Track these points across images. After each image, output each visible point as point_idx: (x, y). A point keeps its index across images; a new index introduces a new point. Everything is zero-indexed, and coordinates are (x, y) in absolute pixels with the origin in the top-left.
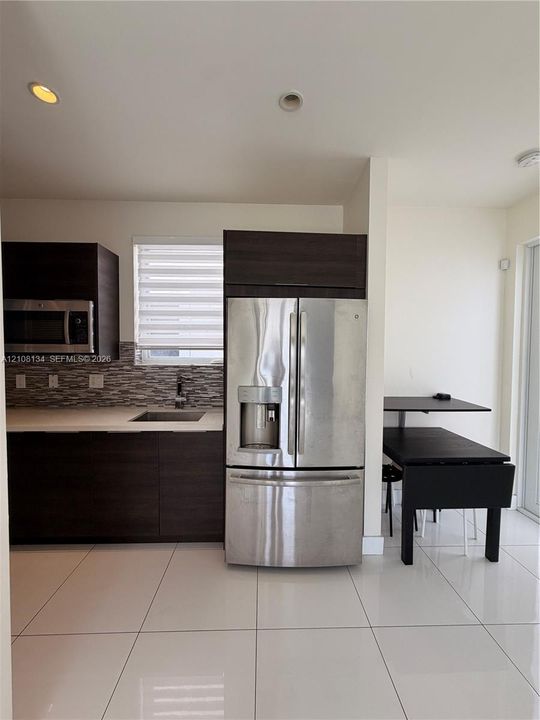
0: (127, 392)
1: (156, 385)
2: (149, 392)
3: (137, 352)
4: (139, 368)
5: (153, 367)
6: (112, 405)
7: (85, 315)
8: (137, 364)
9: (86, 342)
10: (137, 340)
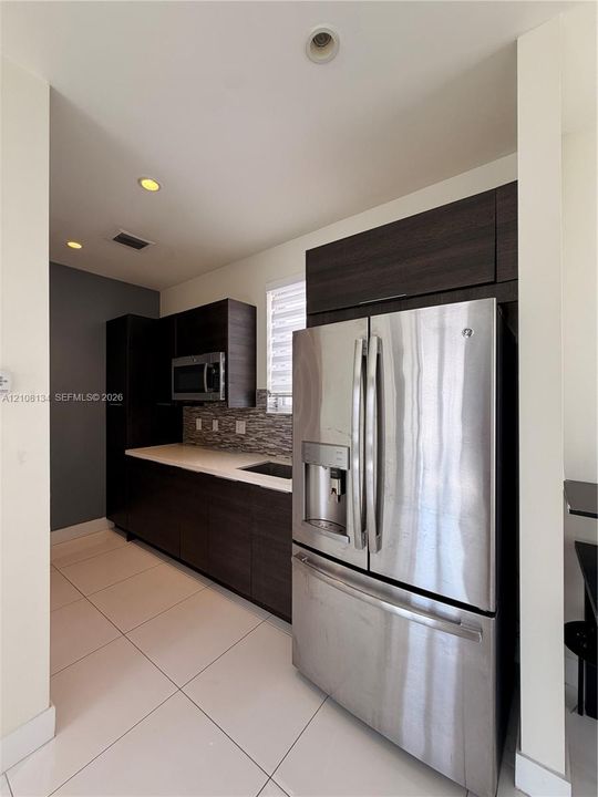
0: (260, 440)
1: (284, 435)
2: (278, 441)
3: (270, 400)
4: (270, 416)
5: (282, 415)
6: (251, 452)
7: (217, 366)
8: (269, 411)
9: (218, 390)
10: (269, 388)
